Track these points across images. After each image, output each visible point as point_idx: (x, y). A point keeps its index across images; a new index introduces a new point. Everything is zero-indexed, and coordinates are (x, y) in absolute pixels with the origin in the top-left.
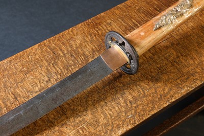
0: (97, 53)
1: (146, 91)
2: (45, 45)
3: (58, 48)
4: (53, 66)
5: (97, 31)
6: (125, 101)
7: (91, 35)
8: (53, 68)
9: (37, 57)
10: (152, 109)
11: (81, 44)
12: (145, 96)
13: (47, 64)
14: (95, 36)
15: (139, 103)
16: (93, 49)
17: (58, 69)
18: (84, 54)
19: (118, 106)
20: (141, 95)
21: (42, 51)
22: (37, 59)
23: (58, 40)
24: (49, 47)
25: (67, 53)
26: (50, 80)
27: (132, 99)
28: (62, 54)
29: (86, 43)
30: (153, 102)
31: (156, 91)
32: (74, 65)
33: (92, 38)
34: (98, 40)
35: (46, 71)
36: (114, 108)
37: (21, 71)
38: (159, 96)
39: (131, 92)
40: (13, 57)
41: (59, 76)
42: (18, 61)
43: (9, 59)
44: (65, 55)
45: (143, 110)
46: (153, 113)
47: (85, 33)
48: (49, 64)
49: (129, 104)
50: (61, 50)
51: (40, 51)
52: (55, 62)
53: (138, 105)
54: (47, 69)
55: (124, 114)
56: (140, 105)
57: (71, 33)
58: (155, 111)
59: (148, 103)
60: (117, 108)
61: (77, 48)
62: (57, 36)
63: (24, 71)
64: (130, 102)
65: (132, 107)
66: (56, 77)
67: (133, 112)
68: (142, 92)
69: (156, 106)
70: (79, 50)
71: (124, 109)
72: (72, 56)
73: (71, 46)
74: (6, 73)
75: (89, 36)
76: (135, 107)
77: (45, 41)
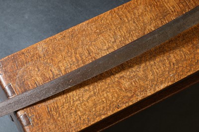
0: (154, 22)
1: (186, 56)
2: (115, 12)
3: (124, 15)
4: (119, 30)
5: (156, 2)
6: (170, 63)
7: (151, 6)
8: (119, 32)
9: (108, 22)
10: (189, 71)
11: (142, 13)
12: (185, 60)
13: (114, 28)
14: (154, 6)
15: (180, 65)
16: (151, 18)
17: (122, 32)
18: (143, 22)
19: (163, 67)
20: (182, 59)
21: (112, 17)
22: (108, 23)
23: (126, 8)
24: (118, 14)
25: (131, 20)
26: (115, 41)
27: (175, 62)
28: (127, 21)
29: (146, 12)
30: (191, 65)
31: (194, 57)
32: (135, 30)
33: (152, 8)
34: (156, 10)
35: (113, 33)
36: (160, 67)
37: (95, 32)
38: (196, 61)
39: (175, 56)
40: (90, 20)
41: (123, 39)
42: (94, 24)
43: (87, 22)
44: (129, 21)
45: (182, 71)
46: (189, 74)
47: (147, 4)
48: (116, 28)
49: (172, 66)
50: (127, 17)
51: (110, 17)
52: (121, 27)
53: (179, 67)
54: (114, 32)
55: (167, 73)
56: (181, 66)
57: (136, 3)
58: (191, 73)
59: (187, 66)
60: (162, 68)
61: (139, 16)
62: (125, 5)
63: (97, 33)
64: (173, 64)
65: (174, 68)
66: (120, 40)
67: (174, 72)
68: (184, 57)
69: (192, 69)
70: (141, 18)
71: (168, 69)
72: (134, 22)
73: (134, 14)
74: (84, 33)
75: (149, 7)
76: (177, 68)
77: (115, 9)
